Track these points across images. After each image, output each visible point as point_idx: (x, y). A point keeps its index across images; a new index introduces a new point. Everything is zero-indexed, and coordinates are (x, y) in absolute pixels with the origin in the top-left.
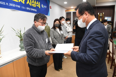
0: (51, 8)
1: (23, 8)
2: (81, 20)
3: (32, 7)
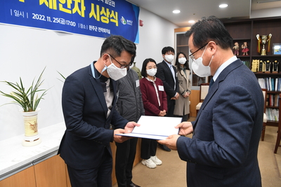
0: (141, 25)
1: (82, 26)
2: (200, 59)
3: (100, 24)
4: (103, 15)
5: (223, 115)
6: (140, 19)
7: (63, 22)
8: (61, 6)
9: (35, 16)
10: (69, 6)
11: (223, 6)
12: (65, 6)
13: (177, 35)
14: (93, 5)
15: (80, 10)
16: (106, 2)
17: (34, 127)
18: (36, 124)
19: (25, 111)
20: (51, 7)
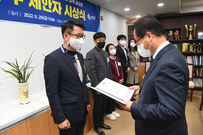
0: (102, 20)
1: (60, 21)
2: (142, 45)
4: (74, 13)
5: (163, 84)
6: (101, 15)
7: (46, 18)
8: (44, 7)
9: (26, 15)
10: (50, 7)
11: (161, 5)
12: (47, 7)
13: (128, 26)
14: (67, 6)
15: (58, 9)
16: (77, 4)
17: (26, 94)
18: (27, 92)
19: (20, 82)
20: (37, 8)
